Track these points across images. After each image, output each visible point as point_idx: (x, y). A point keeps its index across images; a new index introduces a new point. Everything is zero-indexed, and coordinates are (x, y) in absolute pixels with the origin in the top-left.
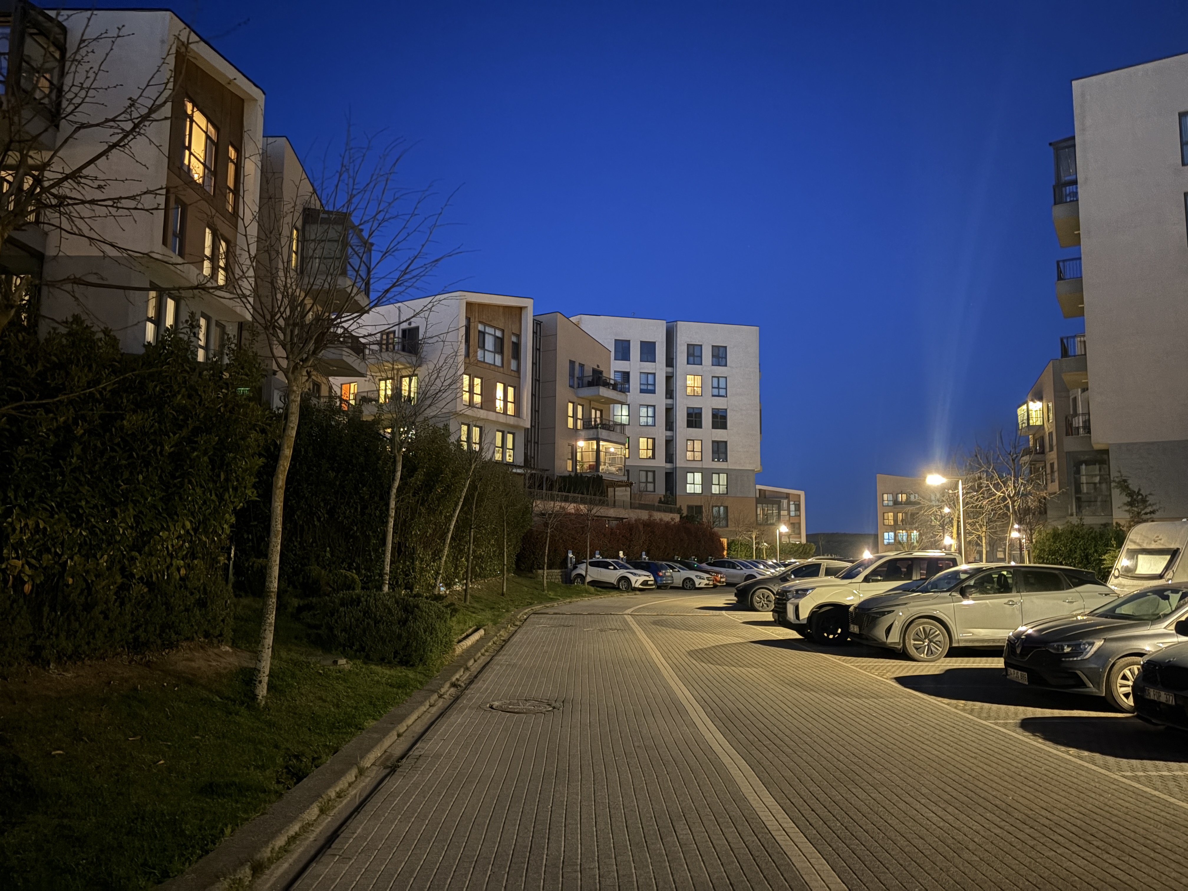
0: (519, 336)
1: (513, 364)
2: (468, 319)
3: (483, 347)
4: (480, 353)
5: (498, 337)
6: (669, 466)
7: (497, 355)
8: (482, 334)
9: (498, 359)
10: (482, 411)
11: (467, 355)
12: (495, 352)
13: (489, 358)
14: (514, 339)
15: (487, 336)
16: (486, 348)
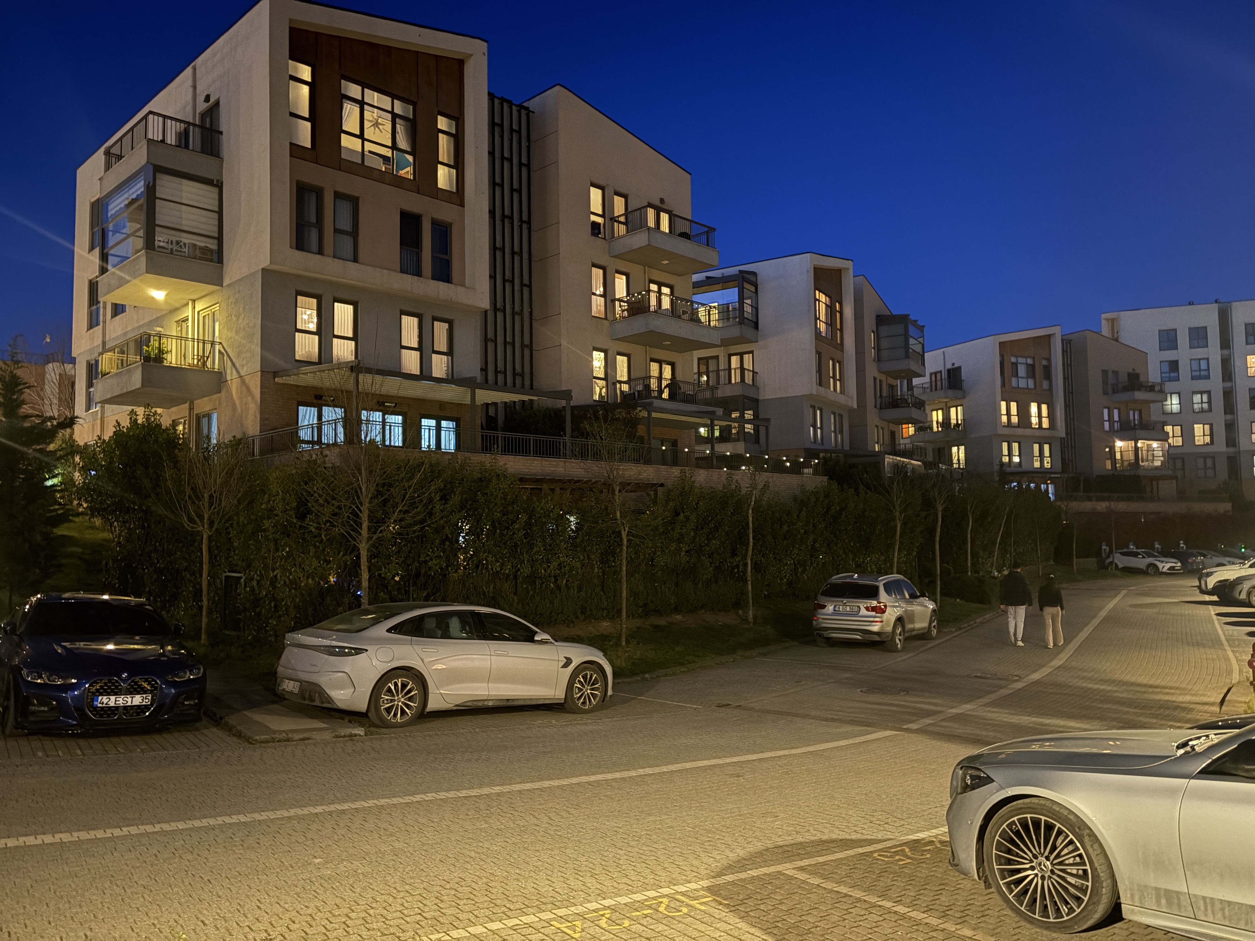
0: (1049, 360)
1: (1045, 385)
2: (1002, 356)
3: (1017, 375)
4: (1014, 380)
5: (1030, 365)
6: (1231, 450)
7: (1029, 380)
8: (1015, 365)
9: (1031, 382)
10: (1019, 430)
11: (1003, 385)
12: (1027, 378)
13: (1022, 383)
14: (1045, 363)
15: (1019, 366)
16: (1020, 375)
